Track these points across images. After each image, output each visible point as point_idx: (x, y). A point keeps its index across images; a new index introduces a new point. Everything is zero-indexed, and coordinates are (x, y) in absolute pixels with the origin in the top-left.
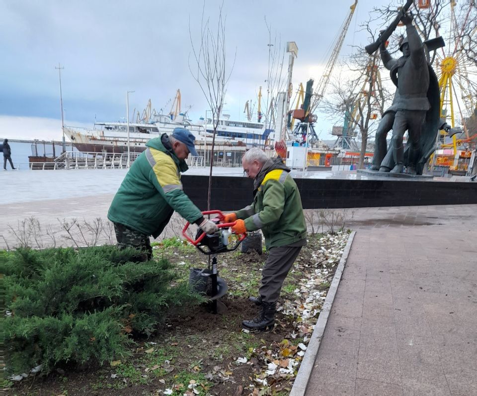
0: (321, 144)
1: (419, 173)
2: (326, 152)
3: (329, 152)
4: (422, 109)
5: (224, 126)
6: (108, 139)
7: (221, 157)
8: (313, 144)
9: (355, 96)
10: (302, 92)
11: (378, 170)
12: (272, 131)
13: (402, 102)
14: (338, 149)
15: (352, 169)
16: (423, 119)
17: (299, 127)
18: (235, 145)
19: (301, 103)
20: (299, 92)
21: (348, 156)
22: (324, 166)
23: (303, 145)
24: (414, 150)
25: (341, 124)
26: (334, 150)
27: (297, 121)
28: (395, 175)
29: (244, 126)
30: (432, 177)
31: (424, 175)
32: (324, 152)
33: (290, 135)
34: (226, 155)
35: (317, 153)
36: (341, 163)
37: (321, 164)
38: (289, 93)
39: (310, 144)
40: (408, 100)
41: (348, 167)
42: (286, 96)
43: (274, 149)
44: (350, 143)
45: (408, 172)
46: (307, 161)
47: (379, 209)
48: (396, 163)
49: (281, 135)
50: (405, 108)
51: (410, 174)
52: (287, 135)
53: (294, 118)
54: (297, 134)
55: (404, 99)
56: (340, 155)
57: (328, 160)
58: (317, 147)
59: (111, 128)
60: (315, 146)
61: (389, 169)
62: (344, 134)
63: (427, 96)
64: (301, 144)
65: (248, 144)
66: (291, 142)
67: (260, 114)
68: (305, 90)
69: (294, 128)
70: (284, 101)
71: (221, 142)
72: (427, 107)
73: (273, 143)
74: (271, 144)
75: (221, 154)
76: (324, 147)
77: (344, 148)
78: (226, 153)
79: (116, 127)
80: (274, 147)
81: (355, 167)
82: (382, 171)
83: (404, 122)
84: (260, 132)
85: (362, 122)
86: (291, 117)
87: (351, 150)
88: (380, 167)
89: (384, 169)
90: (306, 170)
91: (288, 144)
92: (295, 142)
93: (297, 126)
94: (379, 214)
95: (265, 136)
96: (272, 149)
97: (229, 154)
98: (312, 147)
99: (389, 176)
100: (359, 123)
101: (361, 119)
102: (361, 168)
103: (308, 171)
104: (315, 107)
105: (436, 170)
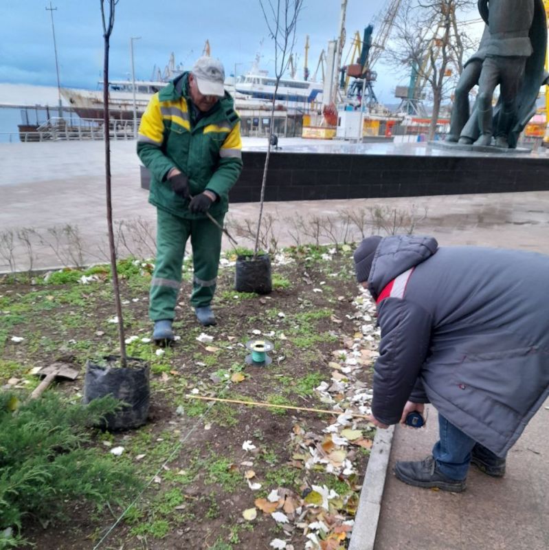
0: (381, 109)
1: (512, 145)
2: (387, 119)
3: (391, 119)
4: (521, 54)
5: (261, 85)
6: (115, 102)
7: (256, 124)
8: (371, 108)
9: (426, 43)
10: (359, 41)
11: (456, 141)
12: (321, 92)
13: (493, 44)
14: (401, 114)
15: (419, 140)
16: (521, 70)
17: (354, 87)
18: (274, 109)
19: (357, 56)
20: (355, 42)
21: (415, 124)
22: (384, 136)
23: (358, 109)
24: (507, 114)
25: (407, 82)
26: (397, 116)
27: (352, 79)
28: (480, 149)
29: (286, 86)
30: (529, 152)
31: (518, 148)
32: (384, 119)
33: (342, 97)
34: (262, 121)
35: (376, 121)
36: (405, 132)
37: (380, 133)
38: (341, 41)
39: (367, 109)
40: (501, 42)
41: (413, 139)
42: (338, 46)
43: (323, 115)
44: (416, 108)
45: (498, 144)
46: (364, 129)
47: (460, 198)
48: (482, 132)
49: (331, 98)
50: (497, 53)
51: (500, 147)
52: (338, 96)
53: (349, 75)
54: (352, 95)
55: (496, 41)
56: (404, 123)
57: (389, 129)
58: (376, 112)
59: (118, 88)
60: (373, 111)
61: (472, 140)
62: (409, 96)
63: (529, 36)
64: (356, 109)
65: (289, 108)
66: (343, 105)
67: (306, 71)
68: (362, 39)
69: (348, 88)
70: (335, 51)
71: (256, 106)
72: (528, 51)
73: (321, 107)
74: (319, 108)
75: (256, 121)
76: (385, 112)
77: (409, 114)
78: (262, 119)
79: (125, 87)
80: (322, 112)
81: (423, 137)
82: (462, 143)
83: (494, 74)
84: (306, 93)
85: (435, 77)
86: (345, 74)
87: (418, 116)
88: (459, 138)
89: (465, 141)
90: (361, 142)
91: (339, 108)
92: (348, 105)
93: (352, 86)
94: (459, 206)
95: (311, 99)
96: (319, 114)
97: (266, 121)
98: (370, 112)
99: (472, 150)
100: (431, 78)
101: (433, 74)
102: (431, 139)
103: (363, 142)
104: (374, 61)
105: (527, 141)
